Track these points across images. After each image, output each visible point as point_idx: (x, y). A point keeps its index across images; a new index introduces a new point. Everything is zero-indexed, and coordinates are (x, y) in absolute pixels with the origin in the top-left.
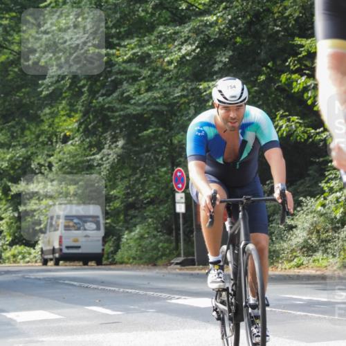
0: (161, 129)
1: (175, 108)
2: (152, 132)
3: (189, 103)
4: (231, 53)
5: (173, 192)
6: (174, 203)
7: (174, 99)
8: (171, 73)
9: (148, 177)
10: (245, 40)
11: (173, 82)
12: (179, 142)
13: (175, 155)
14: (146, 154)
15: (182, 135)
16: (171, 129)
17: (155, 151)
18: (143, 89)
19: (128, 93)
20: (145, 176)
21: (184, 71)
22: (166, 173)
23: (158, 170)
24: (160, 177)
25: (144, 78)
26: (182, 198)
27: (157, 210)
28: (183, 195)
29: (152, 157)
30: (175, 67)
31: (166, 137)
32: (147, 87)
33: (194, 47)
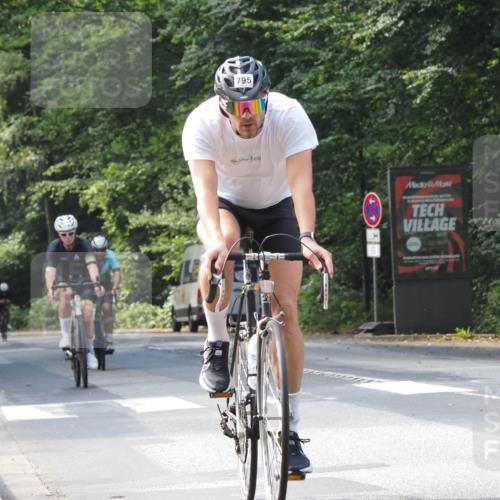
0: (346, 136)
1: (367, 106)
2: (333, 140)
3: (387, 100)
4: (449, 29)
5: (363, 228)
6: (364, 243)
7: (365, 93)
8: (362, 56)
9: (326, 205)
10: (469, 8)
11: (364, 69)
12: (372, 155)
13: (366, 173)
14: (324, 172)
15: (377, 146)
16: (362, 136)
17: (338, 167)
18: (321, 78)
19: (299, 85)
20: (322, 204)
21: (380, 52)
22: (353, 199)
23: (341, 195)
24: (345, 205)
25: (322, 63)
26: (375, 236)
27: (340, 253)
28: (377, 232)
29: (333, 177)
30: (368, 47)
31: (354, 148)
32: (327, 76)
33: (395, 19)
